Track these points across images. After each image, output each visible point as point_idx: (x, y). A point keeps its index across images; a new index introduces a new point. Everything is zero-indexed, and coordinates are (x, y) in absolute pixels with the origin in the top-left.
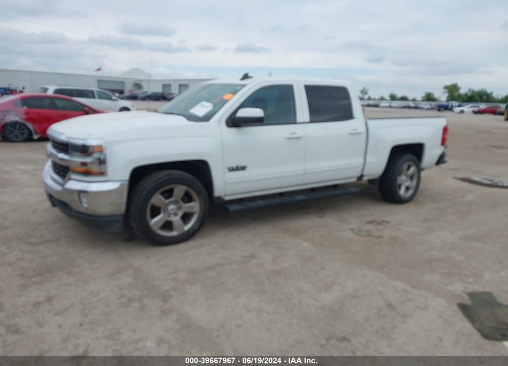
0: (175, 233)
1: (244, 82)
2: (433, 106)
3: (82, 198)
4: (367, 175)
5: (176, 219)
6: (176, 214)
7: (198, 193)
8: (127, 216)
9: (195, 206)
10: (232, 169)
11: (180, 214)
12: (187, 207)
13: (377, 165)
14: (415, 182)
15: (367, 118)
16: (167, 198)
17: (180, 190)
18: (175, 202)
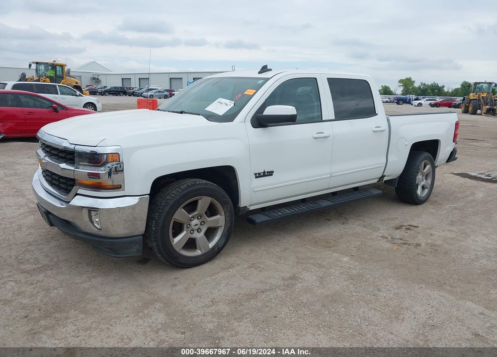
0: (198, 252)
1: (265, 75)
2: (392, 99)
3: (93, 217)
4: (387, 176)
5: (199, 236)
6: (199, 230)
7: (223, 204)
8: (146, 236)
9: (220, 220)
10: (258, 176)
11: (204, 229)
12: (211, 221)
13: (397, 164)
14: (429, 181)
15: (389, 115)
16: (189, 212)
17: (204, 203)
18: (199, 217)
